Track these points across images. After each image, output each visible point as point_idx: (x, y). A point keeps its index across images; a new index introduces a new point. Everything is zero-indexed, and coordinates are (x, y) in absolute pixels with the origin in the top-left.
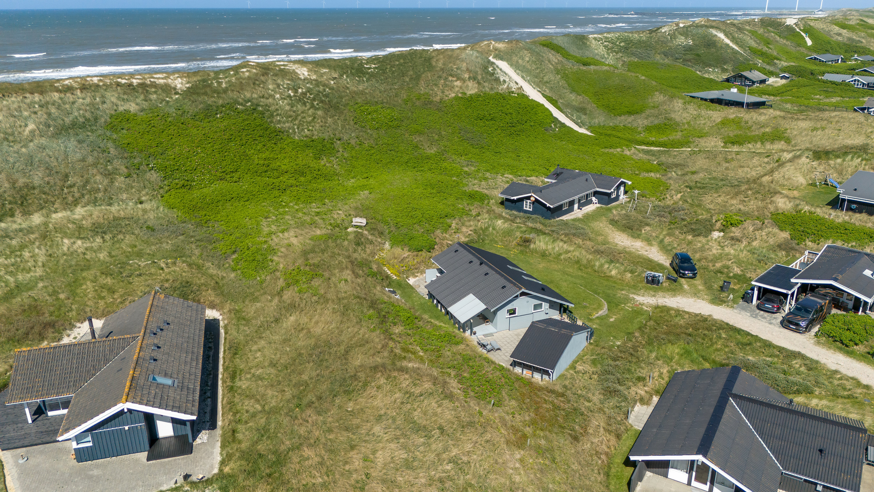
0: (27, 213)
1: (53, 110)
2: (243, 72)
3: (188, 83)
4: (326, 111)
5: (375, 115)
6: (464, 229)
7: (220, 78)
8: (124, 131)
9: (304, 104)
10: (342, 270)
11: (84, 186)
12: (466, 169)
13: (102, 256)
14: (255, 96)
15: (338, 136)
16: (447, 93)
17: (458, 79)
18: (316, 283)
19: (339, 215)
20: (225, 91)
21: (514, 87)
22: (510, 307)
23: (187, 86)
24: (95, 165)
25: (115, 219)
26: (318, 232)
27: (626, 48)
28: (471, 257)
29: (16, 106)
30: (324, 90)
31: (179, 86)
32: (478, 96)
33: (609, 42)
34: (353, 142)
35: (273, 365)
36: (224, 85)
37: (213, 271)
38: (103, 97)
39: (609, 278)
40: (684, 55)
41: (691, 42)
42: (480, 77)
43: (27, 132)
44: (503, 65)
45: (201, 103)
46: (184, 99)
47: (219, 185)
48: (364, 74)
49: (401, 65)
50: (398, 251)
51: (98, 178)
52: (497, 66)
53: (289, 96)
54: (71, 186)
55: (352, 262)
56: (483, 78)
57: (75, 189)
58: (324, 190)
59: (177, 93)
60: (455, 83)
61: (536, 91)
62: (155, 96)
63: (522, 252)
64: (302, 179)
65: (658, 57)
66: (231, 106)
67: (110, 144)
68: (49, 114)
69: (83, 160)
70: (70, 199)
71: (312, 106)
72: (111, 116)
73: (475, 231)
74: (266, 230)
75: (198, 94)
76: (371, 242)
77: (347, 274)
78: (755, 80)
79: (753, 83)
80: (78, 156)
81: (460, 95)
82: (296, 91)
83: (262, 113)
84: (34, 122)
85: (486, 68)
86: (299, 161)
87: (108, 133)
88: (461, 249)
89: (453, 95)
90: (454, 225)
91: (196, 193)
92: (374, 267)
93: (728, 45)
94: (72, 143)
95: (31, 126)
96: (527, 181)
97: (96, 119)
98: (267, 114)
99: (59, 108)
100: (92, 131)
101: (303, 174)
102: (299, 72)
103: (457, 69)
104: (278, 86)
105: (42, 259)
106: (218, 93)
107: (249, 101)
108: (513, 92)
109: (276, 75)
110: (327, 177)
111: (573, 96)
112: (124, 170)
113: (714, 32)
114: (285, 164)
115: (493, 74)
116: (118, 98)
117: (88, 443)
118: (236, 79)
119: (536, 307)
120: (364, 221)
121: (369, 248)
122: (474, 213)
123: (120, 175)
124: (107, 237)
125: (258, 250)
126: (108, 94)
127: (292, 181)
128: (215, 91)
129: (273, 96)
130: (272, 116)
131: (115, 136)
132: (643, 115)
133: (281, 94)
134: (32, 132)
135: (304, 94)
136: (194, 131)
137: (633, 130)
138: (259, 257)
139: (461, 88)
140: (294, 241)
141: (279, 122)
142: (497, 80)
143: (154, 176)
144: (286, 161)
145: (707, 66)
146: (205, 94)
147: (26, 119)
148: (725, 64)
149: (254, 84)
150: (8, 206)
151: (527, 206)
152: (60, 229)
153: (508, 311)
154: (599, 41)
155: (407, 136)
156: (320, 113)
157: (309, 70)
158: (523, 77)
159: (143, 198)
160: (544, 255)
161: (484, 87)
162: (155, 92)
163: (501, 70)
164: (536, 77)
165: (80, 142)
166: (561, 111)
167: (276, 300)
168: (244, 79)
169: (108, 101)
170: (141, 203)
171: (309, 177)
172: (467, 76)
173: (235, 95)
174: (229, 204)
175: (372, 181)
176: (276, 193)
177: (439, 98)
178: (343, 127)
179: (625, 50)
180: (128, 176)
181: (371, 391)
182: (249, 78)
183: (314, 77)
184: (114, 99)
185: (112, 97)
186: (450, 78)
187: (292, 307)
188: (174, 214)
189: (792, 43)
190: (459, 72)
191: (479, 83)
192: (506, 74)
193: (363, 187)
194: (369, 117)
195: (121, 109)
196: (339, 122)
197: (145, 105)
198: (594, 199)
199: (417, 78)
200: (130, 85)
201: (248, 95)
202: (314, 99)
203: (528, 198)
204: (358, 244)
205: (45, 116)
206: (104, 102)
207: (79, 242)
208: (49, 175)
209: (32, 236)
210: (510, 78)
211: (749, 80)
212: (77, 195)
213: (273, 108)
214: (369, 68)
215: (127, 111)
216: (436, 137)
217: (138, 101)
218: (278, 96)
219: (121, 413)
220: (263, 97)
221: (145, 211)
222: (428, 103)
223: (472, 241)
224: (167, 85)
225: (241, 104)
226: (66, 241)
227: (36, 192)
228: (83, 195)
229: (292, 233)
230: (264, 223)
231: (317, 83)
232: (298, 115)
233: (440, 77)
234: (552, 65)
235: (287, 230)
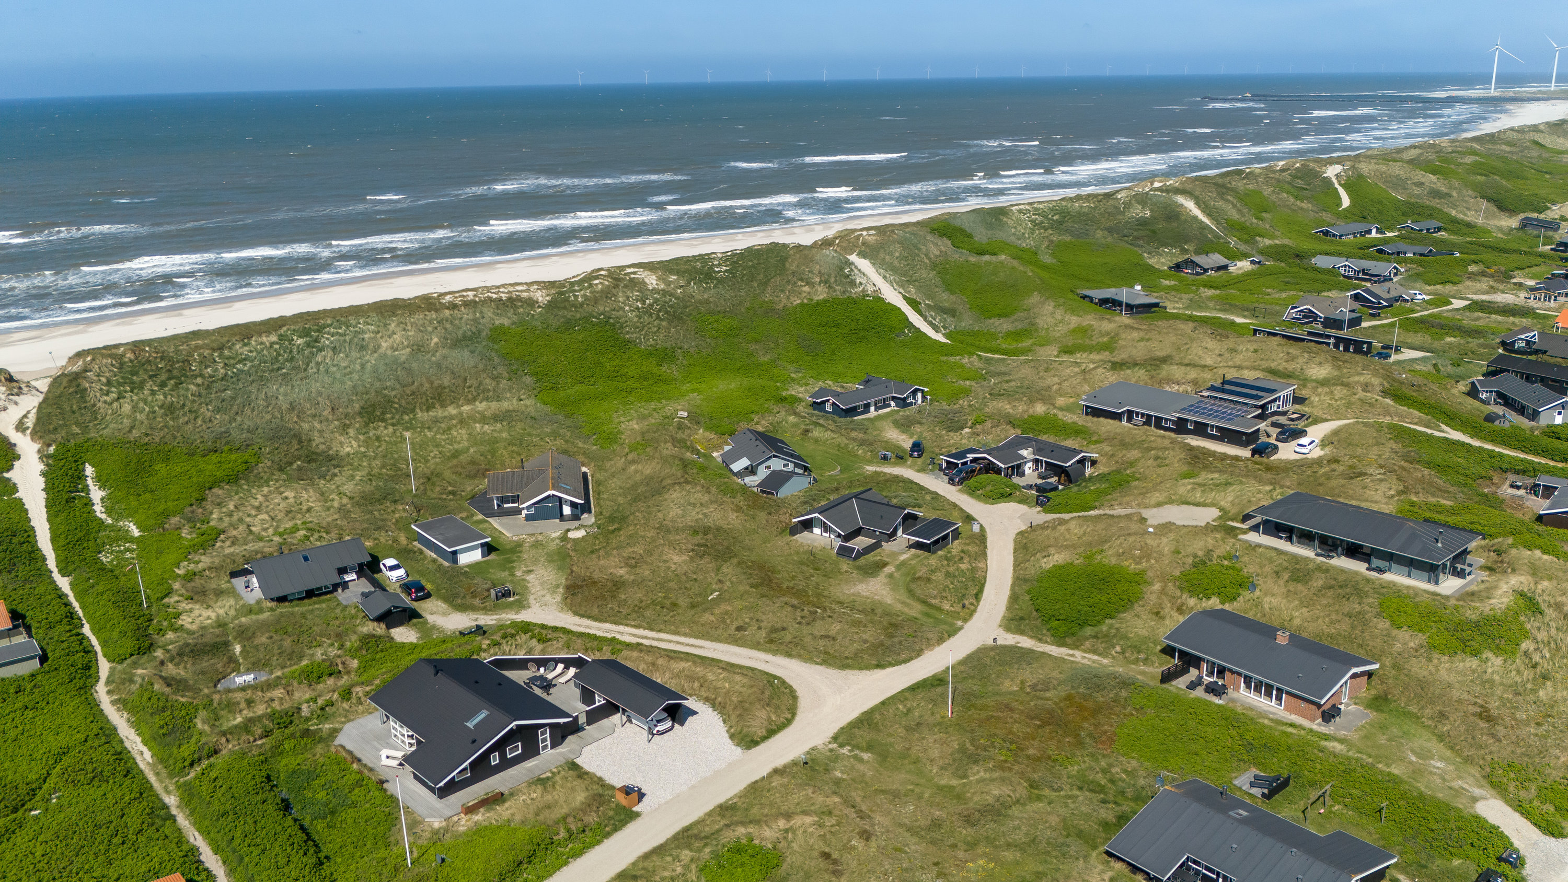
0: (443, 406)
1: (448, 326)
2: (596, 285)
3: (548, 295)
4: (670, 322)
5: (715, 325)
6: (763, 422)
7: (576, 291)
8: (502, 343)
9: (651, 315)
10: (666, 443)
11: (479, 387)
12: (793, 375)
13: (504, 435)
14: (607, 309)
15: (679, 345)
16: (792, 299)
17: (807, 284)
18: (648, 450)
19: (669, 409)
20: (582, 305)
21: (870, 289)
22: (766, 464)
23: (547, 298)
24: (484, 370)
25: (508, 411)
26: (653, 421)
27: (1060, 223)
28: (752, 436)
29: (421, 322)
30: (671, 300)
31: (540, 299)
32: (825, 301)
33: (1038, 215)
34: (692, 350)
35: (621, 488)
36: (580, 299)
37: (580, 445)
38: (481, 312)
39: (856, 456)
40: (1136, 230)
41: (1148, 213)
42: (832, 280)
43: (432, 345)
44: (863, 264)
45: (562, 317)
46: (547, 313)
47: (579, 387)
48: (711, 278)
49: (753, 266)
50: (707, 434)
51: (488, 381)
52: (856, 267)
53: (638, 308)
54: (469, 387)
55: (673, 439)
56: (836, 281)
57: (473, 389)
58: (662, 392)
59: (539, 307)
60: (804, 289)
61: (896, 293)
62: (521, 310)
63: (802, 439)
64: (645, 383)
65: (1099, 234)
66: (586, 319)
67: (493, 354)
68: (446, 329)
69: (476, 367)
70: (470, 396)
71: (658, 317)
72: (491, 330)
73: (771, 424)
74: (617, 421)
75: (559, 308)
76: (689, 428)
77: (669, 445)
78: (1206, 267)
79: (1206, 271)
80: (472, 363)
81: (805, 301)
82: (644, 302)
83: (613, 325)
84: (437, 336)
85: (842, 269)
86: (644, 368)
87: (491, 344)
88: (748, 432)
89: (799, 302)
90: (756, 420)
91: (562, 394)
92: (689, 443)
93: (1195, 218)
94: (466, 353)
95: (435, 340)
96: (843, 387)
97: (480, 332)
98: (618, 325)
99: (451, 323)
100: (478, 342)
101: (646, 379)
102: (648, 281)
103: (809, 272)
104: (628, 298)
105: (465, 437)
106: (576, 307)
107: (602, 314)
108: (868, 295)
109: (626, 286)
110: (665, 382)
111: (945, 296)
112: (506, 375)
113: (1181, 199)
114: (632, 371)
115: (848, 276)
116: (494, 313)
117: (532, 511)
118: (591, 292)
119: (785, 465)
120: (686, 414)
121: (687, 432)
122: (775, 411)
123: (503, 379)
124: (505, 423)
125: (611, 433)
126: (485, 310)
127: (637, 385)
128: (574, 306)
129: (622, 309)
130: (621, 327)
131: (496, 347)
132: (1012, 318)
133: (630, 306)
134: (436, 344)
135: (651, 305)
136: (558, 343)
137: (994, 336)
138: (611, 437)
139: (809, 293)
140: (636, 426)
141: (628, 333)
142: (853, 283)
143: (528, 380)
144: (633, 368)
145: (1162, 246)
146: (565, 308)
147: (430, 333)
148: (1186, 243)
149: (607, 297)
150: (430, 401)
151: (828, 408)
152: (472, 418)
153: (766, 467)
154: (1025, 214)
155: (744, 344)
156: (664, 323)
157: (659, 279)
158: (885, 277)
159: (522, 397)
160: (816, 441)
161: (835, 291)
162: (521, 306)
163: (859, 270)
164: (904, 275)
165: (472, 352)
166: (921, 314)
167: (623, 459)
168: (597, 292)
169: (486, 316)
170: (521, 400)
171: (651, 382)
172: (818, 280)
173: (590, 309)
174: (587, 402)
175: (704, 386)
176: (624, 394)
177: (782, 305)
178: (685, 336)
179: (1058, 226)
180: (509, 380)
181: (671, 492)
182: (602, 291)
183: (662, 286)
184: (490, 314)
185: (489, 313)
186: (800, 283)
187: (633, 462)
188: (548, 409)
189: (1313, 206)
190: (810, 275)
191: (830, 287)
192: (864, 274)
193: (693, 391)
194: (710, 327)
195: (497, 322)
196: (681, 332)
197: (515, 318)
198: (892, 403)
199: (764, 284)
200: (500, 300)
201: (601, 308)
202: (660, 311)
203: (828, 401)
204: (679, 429)
205: (443, 331)
206: (483, 317)
207: (487, 426)
208: (454, 378)
209: (454, 422)
210: (868, 278)
211: (1200, 267)
212: (475, 394)
213: (622, 320)
214: (719, 272)
215: (503, 325)
216: (772, 346)
217: (509, 315)
218: (627, 308)
219: (549, 496)
220: (614, 310)
221: (526, 406)
222: (770, 311)
223: (767, 431)
224: (530, 299)
225: (595, 317)
226: (477, 425)
227: (447, 390)
228: (479, 395)
229: (635, 422)
230: (615, 415)
231: (664, 293)
232: (644, 326)
233: (789, 282)
234: (929, 258)
235: (631, 420)
